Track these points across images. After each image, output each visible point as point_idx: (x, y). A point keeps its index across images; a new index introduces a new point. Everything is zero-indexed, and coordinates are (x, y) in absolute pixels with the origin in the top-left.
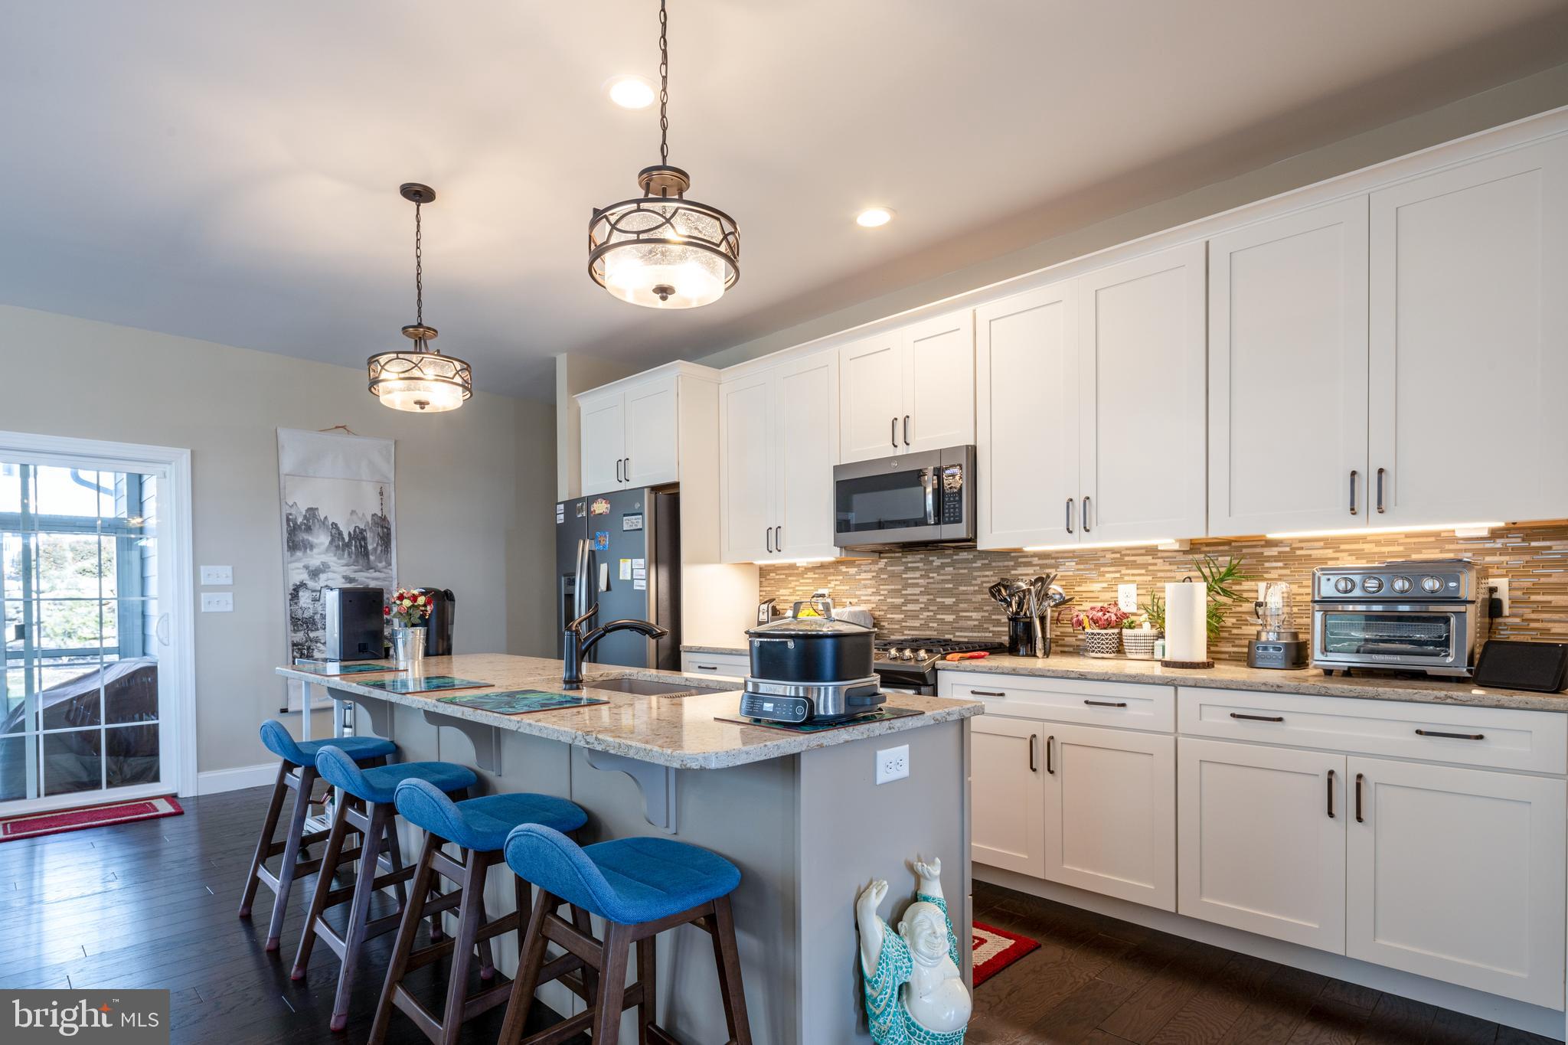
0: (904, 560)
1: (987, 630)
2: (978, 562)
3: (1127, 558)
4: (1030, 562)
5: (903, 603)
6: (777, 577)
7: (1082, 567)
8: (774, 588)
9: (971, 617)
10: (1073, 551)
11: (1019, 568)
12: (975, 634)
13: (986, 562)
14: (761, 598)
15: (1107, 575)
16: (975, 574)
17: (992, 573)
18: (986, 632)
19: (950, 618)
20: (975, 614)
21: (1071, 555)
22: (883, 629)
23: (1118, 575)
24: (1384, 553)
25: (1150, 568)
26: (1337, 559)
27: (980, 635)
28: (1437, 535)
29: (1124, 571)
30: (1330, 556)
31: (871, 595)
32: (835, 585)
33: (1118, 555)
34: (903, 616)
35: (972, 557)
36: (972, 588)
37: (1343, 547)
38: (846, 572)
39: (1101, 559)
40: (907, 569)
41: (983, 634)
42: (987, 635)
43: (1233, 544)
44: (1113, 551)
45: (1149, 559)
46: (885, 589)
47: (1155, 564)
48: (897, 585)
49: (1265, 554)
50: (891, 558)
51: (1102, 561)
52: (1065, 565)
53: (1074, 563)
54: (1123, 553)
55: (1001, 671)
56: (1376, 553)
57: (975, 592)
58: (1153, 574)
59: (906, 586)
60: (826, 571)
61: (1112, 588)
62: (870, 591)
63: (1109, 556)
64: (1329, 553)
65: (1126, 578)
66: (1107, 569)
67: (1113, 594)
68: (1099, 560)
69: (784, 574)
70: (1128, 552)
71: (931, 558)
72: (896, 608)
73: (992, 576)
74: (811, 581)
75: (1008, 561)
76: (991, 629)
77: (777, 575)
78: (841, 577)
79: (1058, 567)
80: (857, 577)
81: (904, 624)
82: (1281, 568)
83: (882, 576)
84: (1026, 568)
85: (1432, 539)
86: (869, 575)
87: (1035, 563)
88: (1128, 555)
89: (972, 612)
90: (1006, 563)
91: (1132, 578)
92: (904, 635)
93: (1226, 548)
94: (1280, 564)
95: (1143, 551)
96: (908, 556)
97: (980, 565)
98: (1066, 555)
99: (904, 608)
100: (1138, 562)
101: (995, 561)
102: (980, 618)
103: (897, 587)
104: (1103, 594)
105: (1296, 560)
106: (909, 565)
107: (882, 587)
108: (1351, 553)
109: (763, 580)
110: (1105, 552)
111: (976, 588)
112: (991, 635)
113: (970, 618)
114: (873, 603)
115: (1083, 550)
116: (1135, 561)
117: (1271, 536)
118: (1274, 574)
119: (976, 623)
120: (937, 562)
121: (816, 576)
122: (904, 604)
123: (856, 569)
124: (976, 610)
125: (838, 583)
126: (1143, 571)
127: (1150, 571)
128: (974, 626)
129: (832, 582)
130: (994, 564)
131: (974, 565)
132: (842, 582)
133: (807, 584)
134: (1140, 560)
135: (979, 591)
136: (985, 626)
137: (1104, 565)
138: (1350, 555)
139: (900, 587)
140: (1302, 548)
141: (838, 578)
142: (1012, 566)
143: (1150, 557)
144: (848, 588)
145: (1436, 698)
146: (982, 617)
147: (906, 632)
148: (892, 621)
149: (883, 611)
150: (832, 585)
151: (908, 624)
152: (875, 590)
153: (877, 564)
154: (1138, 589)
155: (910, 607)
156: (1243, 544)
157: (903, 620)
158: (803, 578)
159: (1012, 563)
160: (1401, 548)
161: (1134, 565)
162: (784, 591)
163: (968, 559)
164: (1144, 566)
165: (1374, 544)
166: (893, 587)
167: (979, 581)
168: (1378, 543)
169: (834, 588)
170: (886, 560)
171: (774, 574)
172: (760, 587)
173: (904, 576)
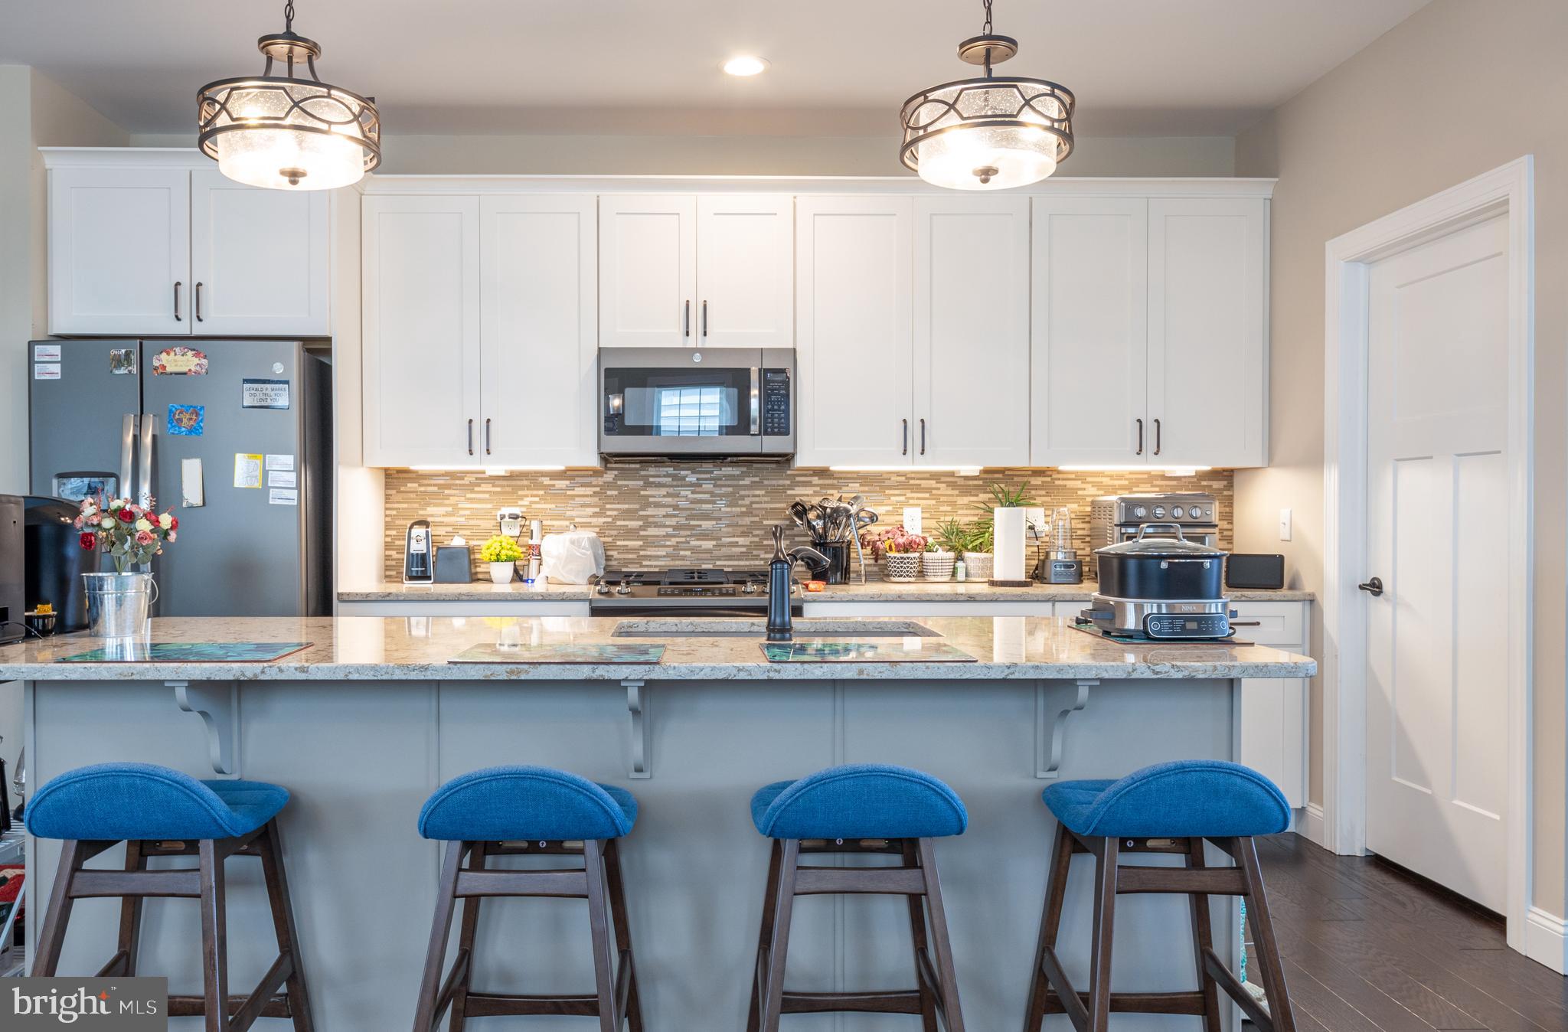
0: (643, 473)
1: (756, 558)
2: (746, 479)
3: (912, 482)
4: (811, 482)
5: (641, 526)
6: (422, 489)
7: (866, 489)
8: (416, 506)
9: (737, 542)
10: (857, 473)
11: (796, 488)
12: (742, 563)
13: (757, 479)
14: (389, 519)
15: (893, 498)
16: (742, 493)
17: (763, 492)
18: (757, 560)
19: (708, 544)
20: (742, 539)
21: (855, 476)
22: (611, 560)
23: (902, 498)
24: (1115, 486)
25: (934, 492)
26: (1084, 489)
27: (748, 563)
28: (1148, 473)
29: (910, 495)
30: (1079, 487)
31: (591, 516)
32: (531, 502)
33: (903, 479)
34: (641, 543)
35: (738, 473)
36: (738, 509)
37: (1089, 479)
38: (549, 485)
39: (886, 481)
40: (648, 485)
41: (752, 563)
42: (757, 563)
43: (1006, 473)
44: (898, 474)
45: (933, 484)
46: (613, 509)
47: (939, 489)
48: (631, 503)
49: (1032, 483)
50: (622, 469)
51: (887, 483)
52: (848, 486)
53: (858, 485)
54: (908, 476)
55: (884, 599)
56: (1109, 486)
57: (743, 514)
58: (936, 498)
59: (646, 505)
60: (514, 483)
61: (897, 511)
62: (590, 511)
63: (894, 478)
64: (1078, 484)
65: (911, 502)
66: (892, 492)
67: (898, 518)
68: (884, 482)
69: (434, 485)
70: (913, 475)
71: (683, 473)
72: (631, 533)
73: (763, 496)
74: (487, 496)
75: (784, 479)
76: (762, 556)
77: (419, 485)
78: (542, 492)
79: (841, 489)
80: (569, 493)
81: (642, 553)
82: (1044, 496)
83: (609, 493)
84: (804, 488)
85: (1146, 476)
86: (589, 491)
87: (814, 483)
88: (913, 479)
89: (737, 536)
90: (781, 482)
91: (916, 502)
92: (642, 566)
93: (1000, 476)
94: (1043, 492)
95: (928, 476)
96: (650, 469)
97: (748, 483)
98: (849, 476)
99: (642, 533)
100: (922, 486)
101: (768, 479)
102: (748, 543)
103: (631, 506)
104: (888, 517)
105: (1055, 489)
106: (651, 479)
107: (608, 506)
108: (1094, 484)
109: (393, 492)
110: (890, 475)
111: (744, 509)
112: (762, 563)
113: (735, 545)
114: (596, 526)
115: (868, 472)
116: (920, 485)
117: (1061, 468)
118: (1038, 501)
119: (744, 550)
120: (692, 478)
121: (498, 489)
122: (643, 528)
123: (568, 482)
124: (744, 534)
125: (537, 499)
126: (927, 495)
127: (934, 495)
128: (741, 553)
129: (526, 499)
130: (766, 482)
131: (741, 483)
132: (542, 498)
133: (480, 501)
134: (924, 483)
135: (747, 512)
136: (755, 553)
137: (890, 487)
138: (1093, 486)
139: (637, 506)
140: (1059, 479)
141: (535, 492)
142: (788, 485)
143: (934, 482)
144: (553, 506)
145: (1236, 597)
146: (751, 542)
147: (644, 563)
148: (627, 550)
149: (612, 536)
150: (526, 501)
151: (649, 553)
152: (597, 510)
153: (602, 476)
154: (922, 512)
155: (652, 531)
156: (1015, 473)
157: (641, 548)
158: (472, 491)
159: (788, 482)
160: (1126, 482)
161: (918, 489)
162: (435, 509)
163: (734, 475)
164: (929, 490)
165: (1109, 478)
166: (626, 506)
167: (747, 501)
168: (1111, 477)
169: (528, 507)
170: (616, 472)
171: (416, 485)
172: (386, 502)
173: (642, 493)
